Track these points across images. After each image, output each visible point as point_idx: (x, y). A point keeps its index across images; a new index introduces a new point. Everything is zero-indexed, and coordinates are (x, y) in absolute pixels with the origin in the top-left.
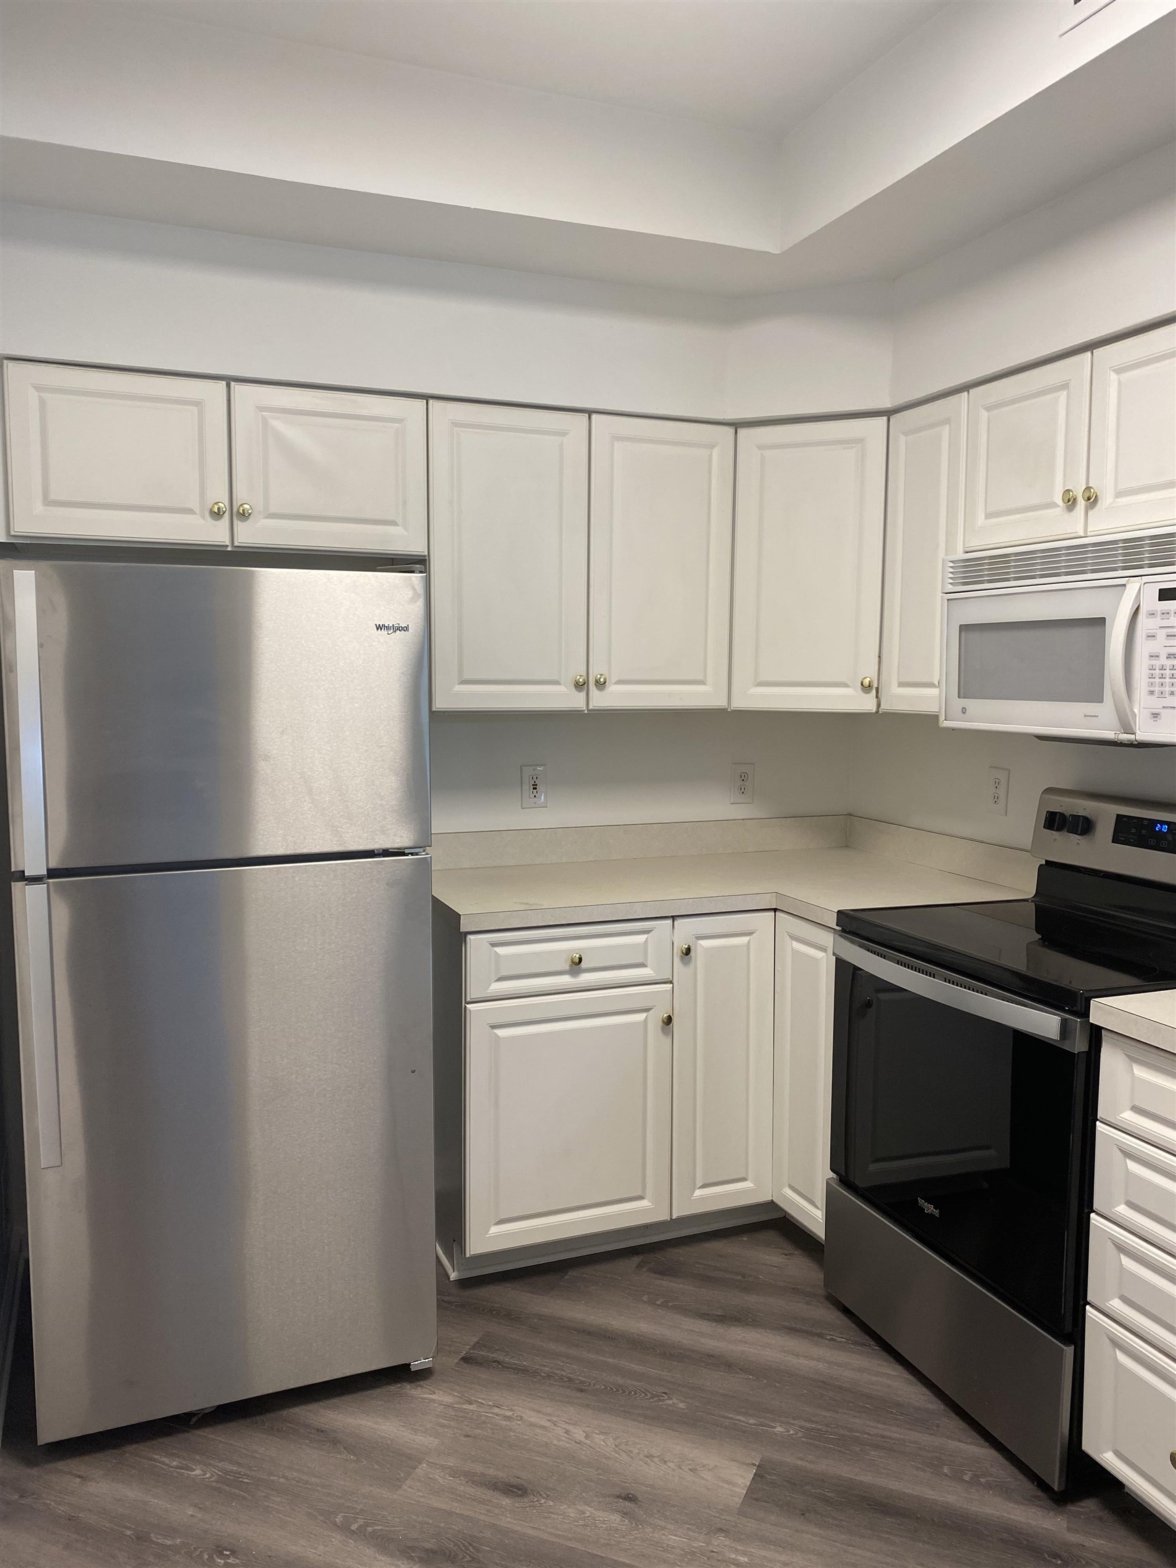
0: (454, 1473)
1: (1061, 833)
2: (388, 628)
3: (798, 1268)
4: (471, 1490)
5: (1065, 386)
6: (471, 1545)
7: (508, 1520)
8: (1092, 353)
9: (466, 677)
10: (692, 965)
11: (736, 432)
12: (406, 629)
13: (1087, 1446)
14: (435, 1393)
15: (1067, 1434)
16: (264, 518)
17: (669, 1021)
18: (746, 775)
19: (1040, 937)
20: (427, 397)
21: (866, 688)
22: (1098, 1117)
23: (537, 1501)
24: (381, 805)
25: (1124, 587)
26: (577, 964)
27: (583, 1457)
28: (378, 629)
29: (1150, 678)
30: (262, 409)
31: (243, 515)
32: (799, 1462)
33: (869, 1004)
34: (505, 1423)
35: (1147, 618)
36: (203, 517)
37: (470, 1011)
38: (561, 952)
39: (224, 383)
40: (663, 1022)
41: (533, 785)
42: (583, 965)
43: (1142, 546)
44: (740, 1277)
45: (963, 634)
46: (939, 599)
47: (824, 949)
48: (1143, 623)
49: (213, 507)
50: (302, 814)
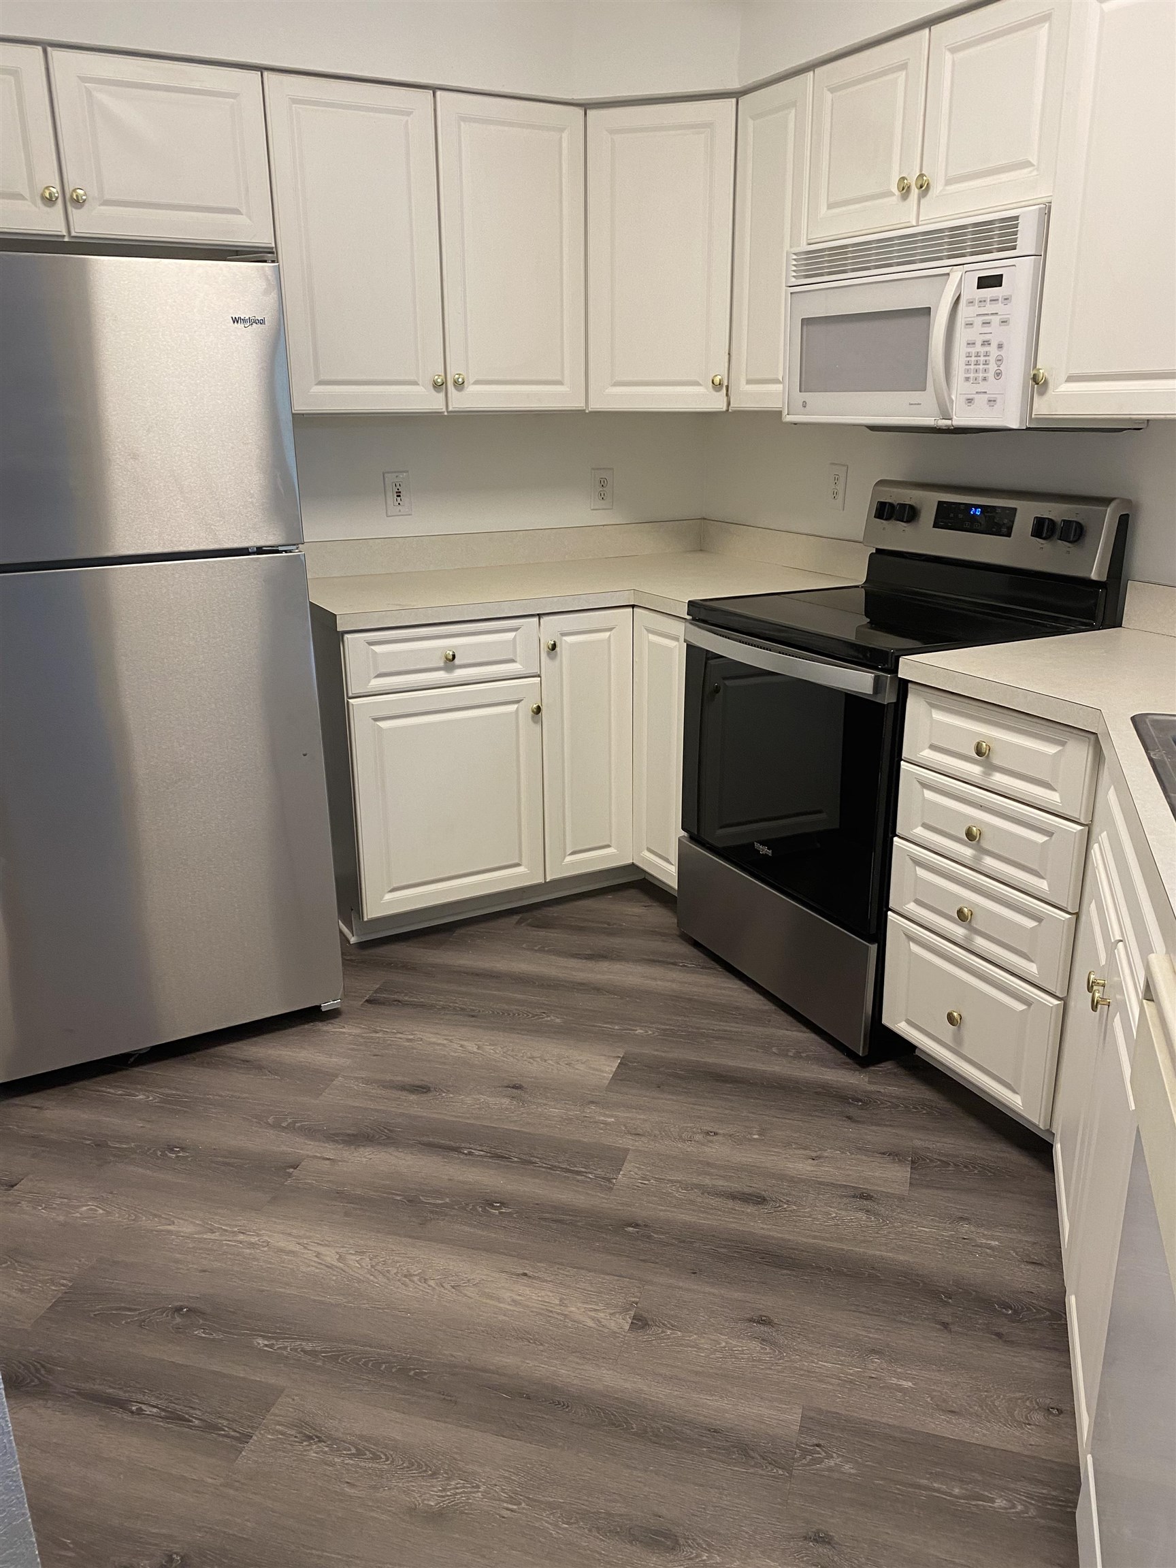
0: (367, 1081)
1: (890, 521)
2: (244, 321)
3: (658, 916)
4: (384, 1092)
5: (903, 67)
6: (385, 1128)
7: (416, 1109)
8: (930, 30)
9: (322, 378)
10: (557, 662)
11: (585, 114)
12: (262, 322)
13: (885, 1021)
14: (344, 1027)
15: (870, 1013)
16: (99, 206)
17: (538, 710)
18: (605, 481)
19: (869, 620)
20: (261, 69)
21: (717, 386)
22: (903, 758)
23: (439, 1095)
24: (252, 503)
25: (946, 277)
26: (451, 661)
27: (477, 1062)
28: (234, 322)
29: (966, 365)
30: (83, 79)
31: (78, 201)
32: (656, 1053)
33: (717, 690)
34: (408, 1044)
35: (967, 306)
36: (34, 203)
37: (353, 705)
38: (434, 649)
39: (40, 48)
40: (533, 711)
41: (397, 493)
42: (457, 661)
43: (964, 234)
44: (606, 926)
45: (805, 327)
46: (784, 292)
47: (677, 639)
48: (964, 311)
49: (44, 191)
50: (176, 513)
